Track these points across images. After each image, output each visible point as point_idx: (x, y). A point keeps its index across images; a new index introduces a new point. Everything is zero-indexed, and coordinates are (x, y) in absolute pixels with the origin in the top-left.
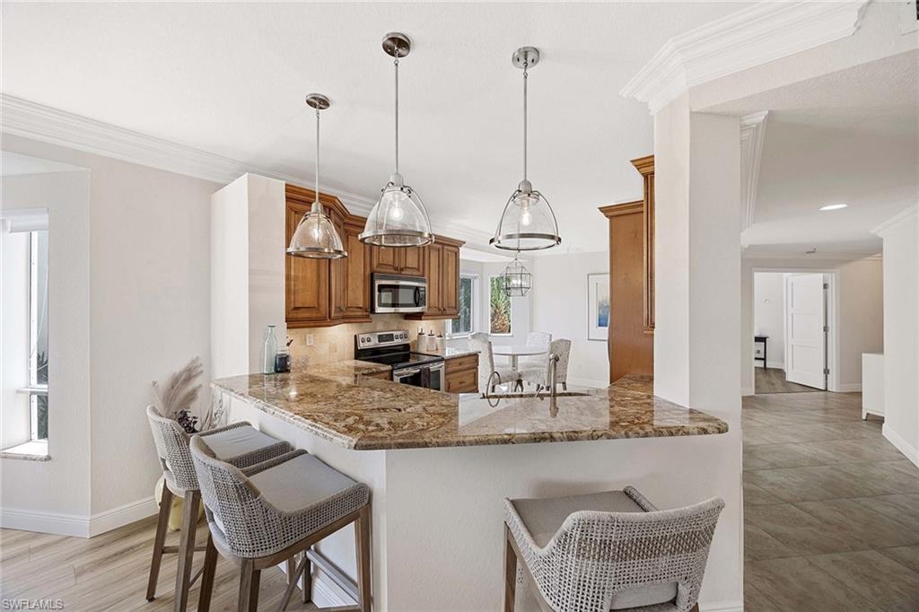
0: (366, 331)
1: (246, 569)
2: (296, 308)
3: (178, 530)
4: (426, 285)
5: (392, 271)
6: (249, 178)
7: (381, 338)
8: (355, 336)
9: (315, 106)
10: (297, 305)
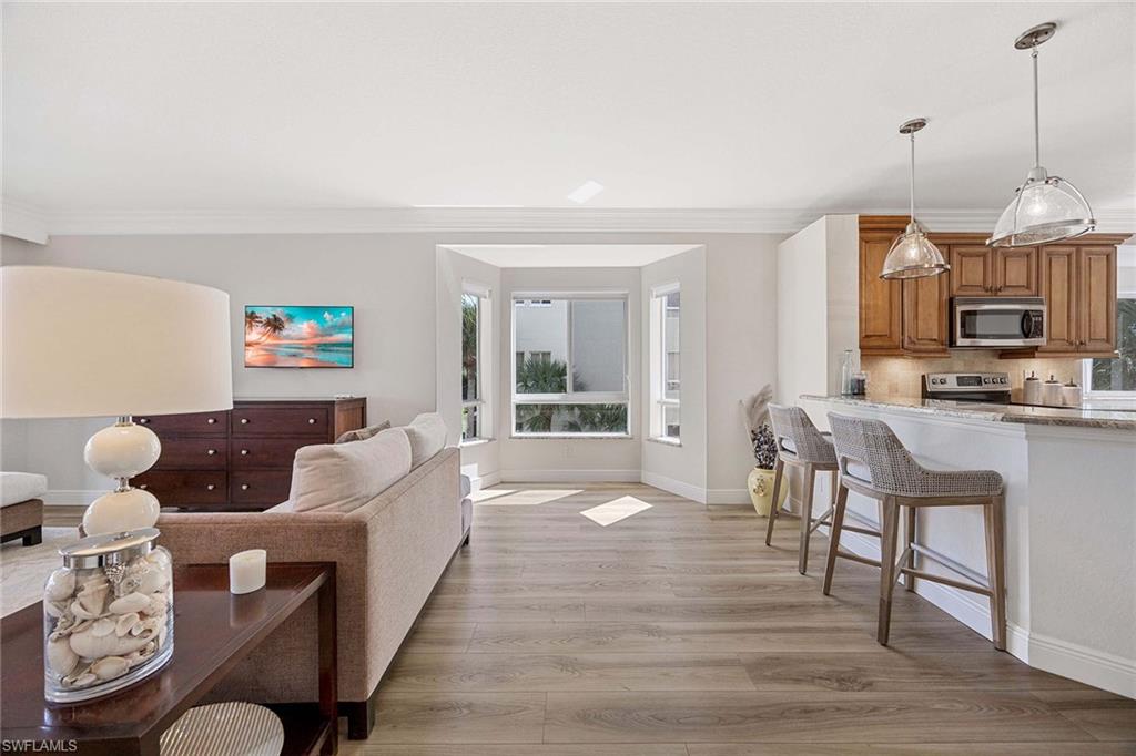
0: (940, 369)
1: (890, 503)
2: (867, 336)
3: (764, 517)
4: (1044, 308)
5: (983, 293)
6: (827, 222)
7: (961, 381)
8: (923, 377)
9: (909, 131)
10: (869, 333)
